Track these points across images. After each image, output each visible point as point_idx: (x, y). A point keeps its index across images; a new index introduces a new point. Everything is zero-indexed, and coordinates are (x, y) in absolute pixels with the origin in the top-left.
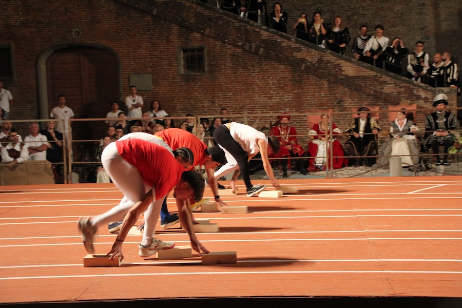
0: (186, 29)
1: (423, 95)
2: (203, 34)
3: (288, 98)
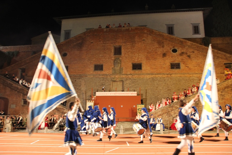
0: (24, 95)
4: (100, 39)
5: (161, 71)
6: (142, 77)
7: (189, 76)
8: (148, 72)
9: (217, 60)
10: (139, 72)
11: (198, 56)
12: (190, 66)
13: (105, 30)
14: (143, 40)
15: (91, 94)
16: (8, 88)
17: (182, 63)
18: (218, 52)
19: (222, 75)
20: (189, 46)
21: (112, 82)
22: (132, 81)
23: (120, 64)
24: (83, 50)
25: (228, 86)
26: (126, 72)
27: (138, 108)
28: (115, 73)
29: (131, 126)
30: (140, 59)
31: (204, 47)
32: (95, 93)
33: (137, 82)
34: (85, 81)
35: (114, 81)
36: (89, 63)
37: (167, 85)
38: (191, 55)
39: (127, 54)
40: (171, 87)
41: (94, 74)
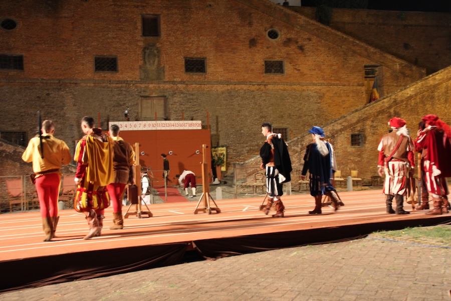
5: (247, 76)
6: (208, 89)
7: (300, 89)
8: (220, 78)
9: (353, 58)
10: (200, 78)
11: (319, 48)
12: (304, 68)
14: (207, 6)
17: (287, 62)
18: (355, 43)
19: (359, 87)
20: (301, 26)
21: (140, 98)
22: (186, 97)
23: (158, 57)
24: (61, 17)
26: (172, 76)
28: (146, 79)
30: (201, 49)
31: (330, 29)
33: (197, 99)
34: (74, 95)
35: (146, 97)
36: (80, 52)
37: (259, 106)
38: (306, 45)
39: (173, 36)
40: (266, 110)
41: (97, 79)
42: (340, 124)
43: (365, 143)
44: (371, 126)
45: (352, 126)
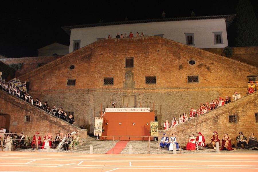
0: (27, 111)
1: (79, 131)
2: (30, 112)
3: (48, 129)
4: (111, 51)
5: (177, 84)
6: (157, 92)
7: (208, 90)
8: (163, 86)
9: (239, 72)
10: (153, 87)
11: (219, 68)
12: (210, 79)
13: (116, 40)
14: (157, 51)
15: (100, 111)
16: (10, 103)
17: (200, 76)
18: (241, 64)
19: (244, 88)
20: (208, 57)
21: (123, 97)
22: (145, 96)
23: (132, 77)
24: (91, 62)
25: (250, 101)
26: (139, 86)
27: (151, 126)
28: (126, 87)
29: (142, 145)
30: (153, 72)
31: (225, 58)
32: (105, 109)
33: (151, 97)
34: (94, 96)
35: (126, 96)
36: (98, 76)
37: (184, 100)
38: (211, 66)
39: (140, 66)
40: (188, 102)
41: (104, 88)
42: (222, 109)
43: (238, 121)
44: (242, 111)
45: (229, 111)
